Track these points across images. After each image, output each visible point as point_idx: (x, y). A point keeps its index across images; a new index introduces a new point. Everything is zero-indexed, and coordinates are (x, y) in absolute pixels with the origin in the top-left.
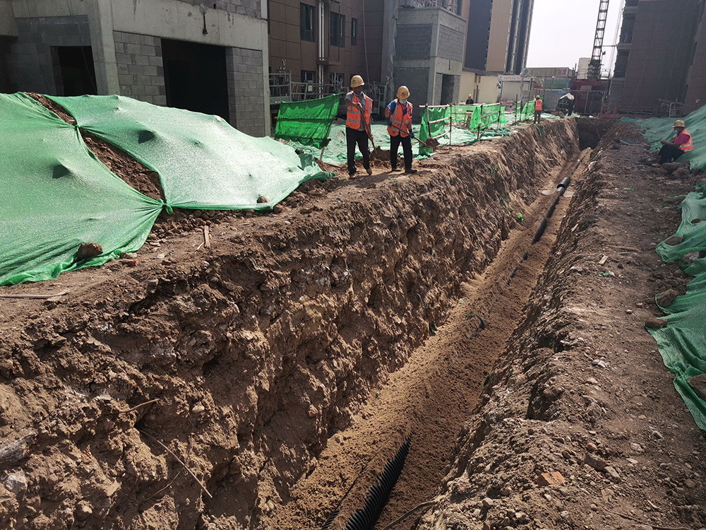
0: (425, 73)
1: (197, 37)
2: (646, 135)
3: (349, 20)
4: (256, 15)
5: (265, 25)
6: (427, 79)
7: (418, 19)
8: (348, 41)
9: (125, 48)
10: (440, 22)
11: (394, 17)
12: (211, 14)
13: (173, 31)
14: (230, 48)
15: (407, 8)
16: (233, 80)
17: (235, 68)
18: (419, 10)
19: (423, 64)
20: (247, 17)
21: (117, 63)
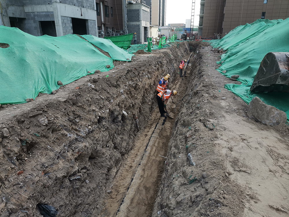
0: (139, 26)
1: (80, 17)
2: (211, 45)
3: (110, 8)
4: (93, 9)
5: (96, 12)
6: (139, 28)
7: (135, 7)
8: (110, 15)
9: (64, 21)
10: (142, 9)
11: (126, 7)
12: (83, 9)
13: (74, 15)
14: (87, 20)
15: (130, 3)
16: (89, 30)
17: (89, 27)
18: (135, 4)
19: (137, 23)
20: (91, 10)
21: (62, 26)
